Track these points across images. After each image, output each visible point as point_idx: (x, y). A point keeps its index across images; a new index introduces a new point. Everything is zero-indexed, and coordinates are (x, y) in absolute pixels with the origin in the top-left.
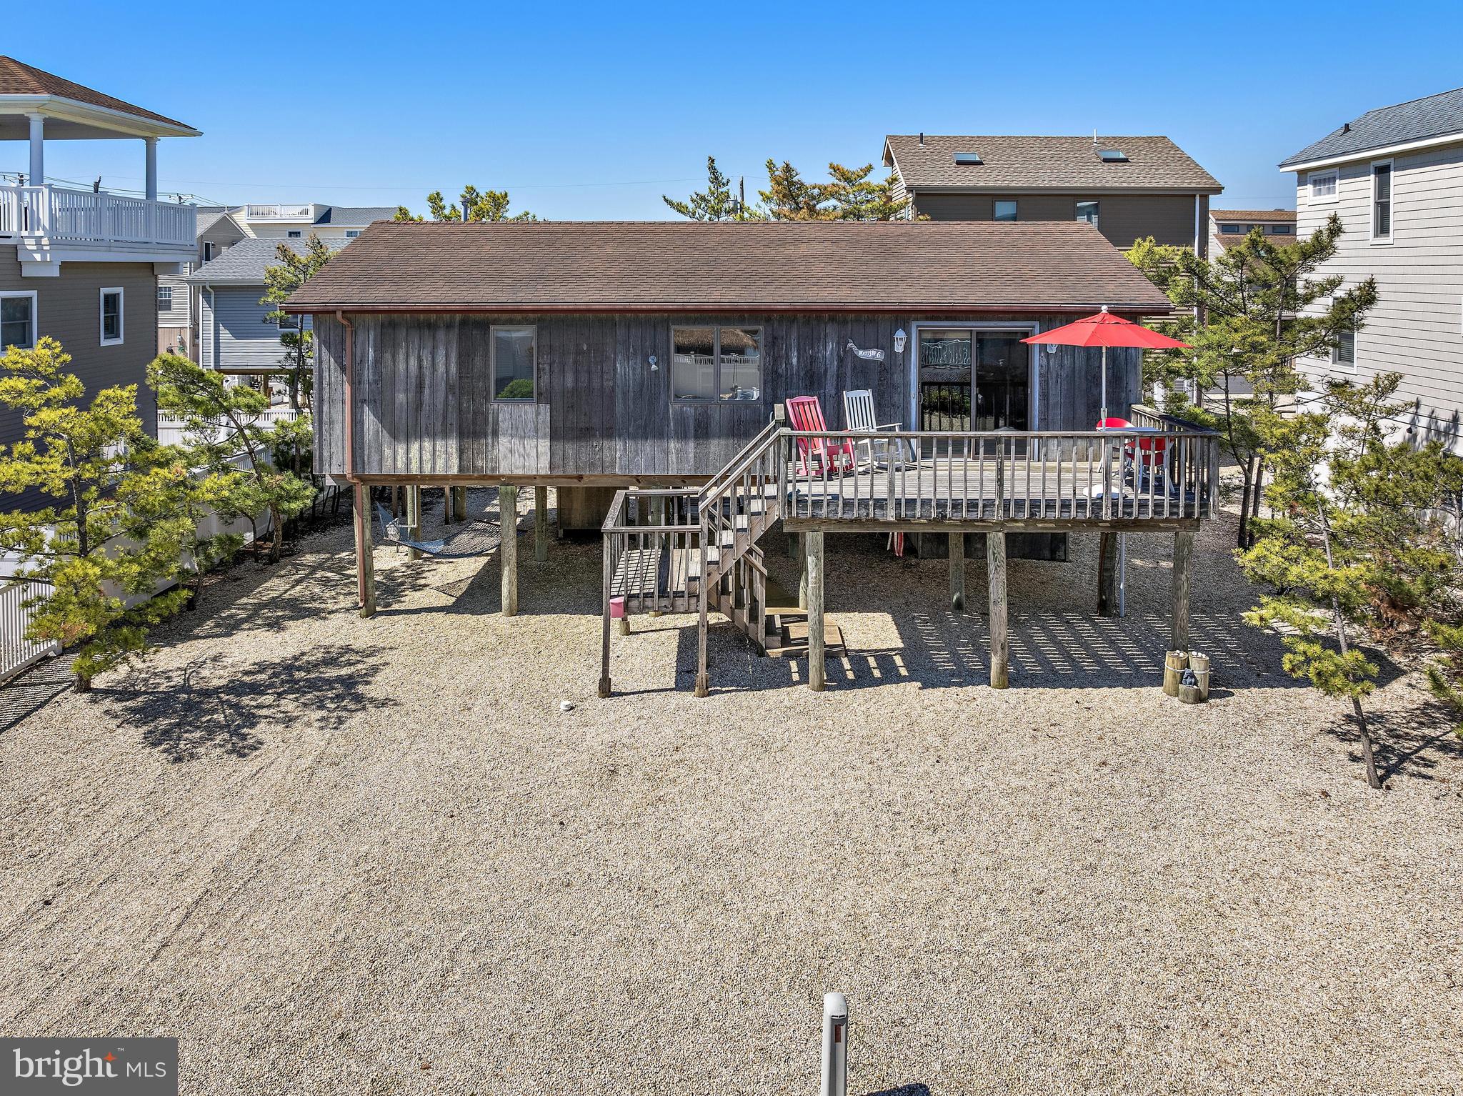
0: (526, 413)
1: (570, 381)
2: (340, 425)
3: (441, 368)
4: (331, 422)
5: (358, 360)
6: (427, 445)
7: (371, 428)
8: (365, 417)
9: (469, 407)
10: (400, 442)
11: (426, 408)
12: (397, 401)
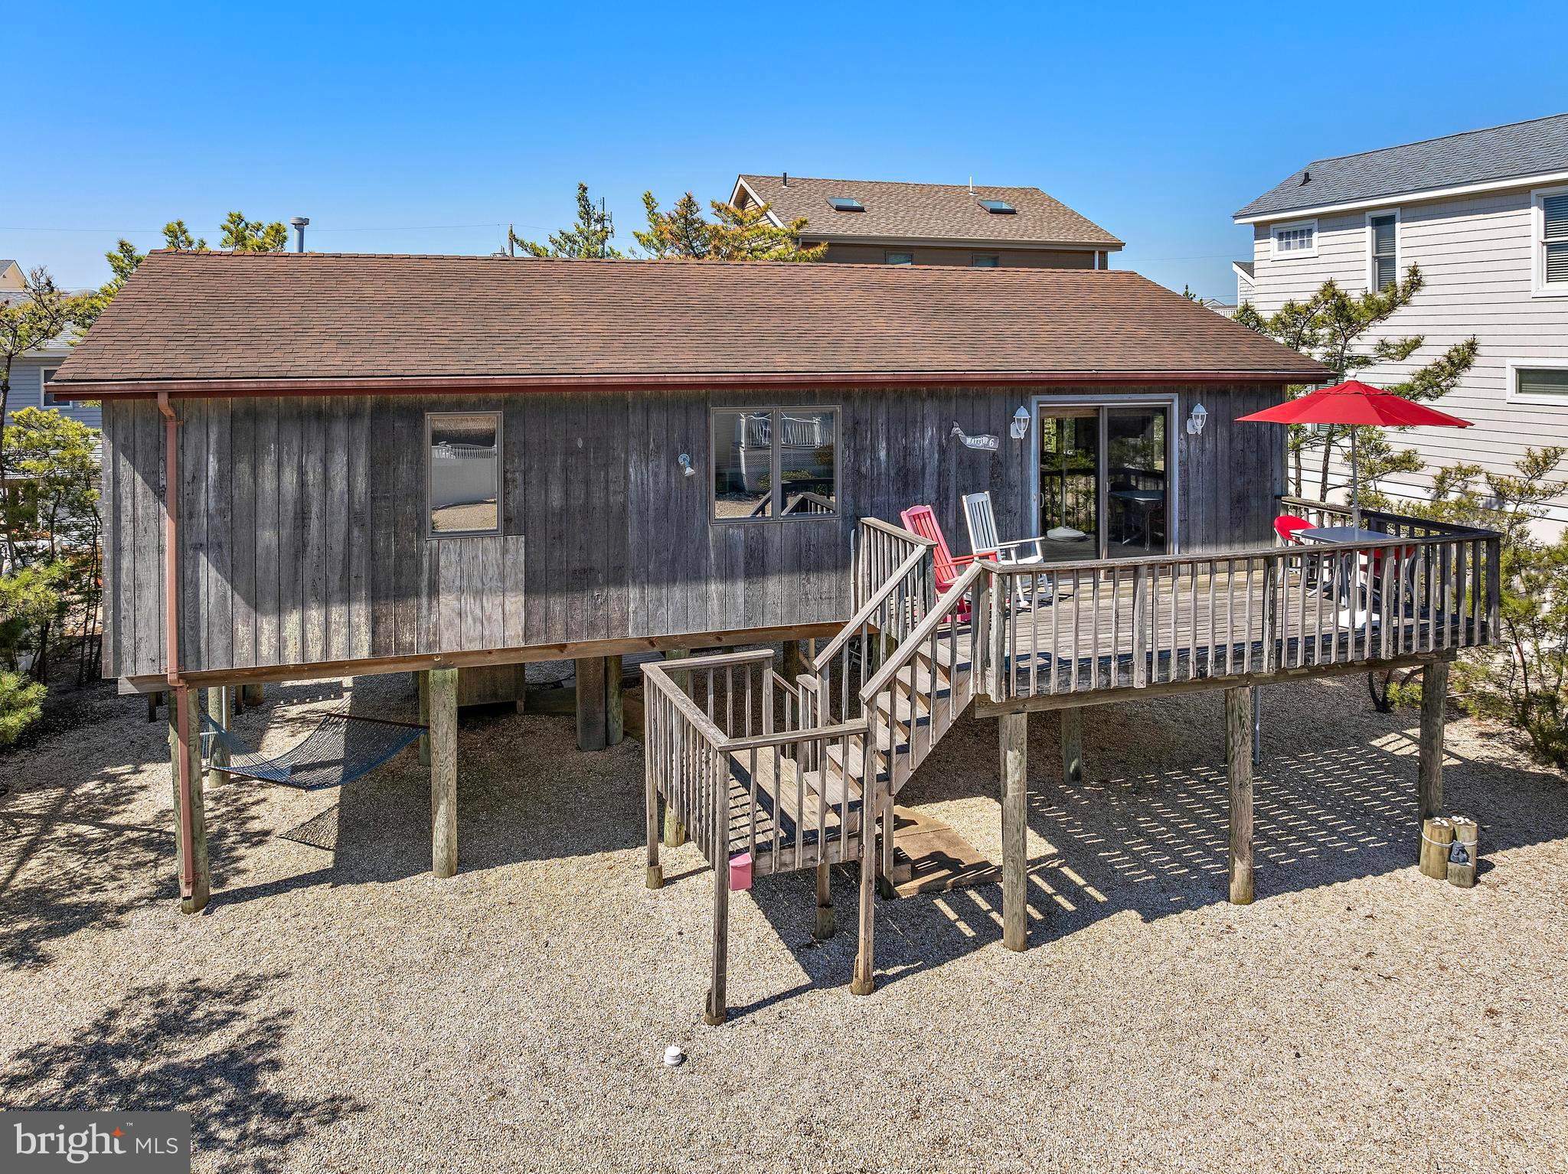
0: (485, 551)
1: (556, 499)
2: (154, 590)
3: (339, 485)
4: (137, 586)
5: (188, 476)
6: (315, 615)
7: (213, 591)
8: (202, 575)
9: (388, 547)
10: (265, 614)
11: (312, 552)
12: (260, 544)
